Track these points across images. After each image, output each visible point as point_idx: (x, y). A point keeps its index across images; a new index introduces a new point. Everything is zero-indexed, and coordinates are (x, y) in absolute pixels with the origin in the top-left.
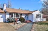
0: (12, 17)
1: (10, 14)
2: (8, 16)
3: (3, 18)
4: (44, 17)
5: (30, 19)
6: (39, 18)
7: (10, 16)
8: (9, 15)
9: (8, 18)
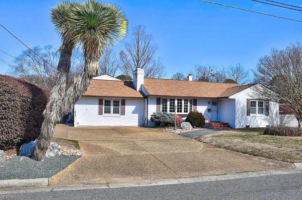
0: (165, 109)
1: (158, 103)
2: (152, 109)
3: (138, 114)
4: (283, 111)
5: (225, 117)
6: (263, 116)
7: (158, 109)
8: (156, 106)
9: (154, 115)
